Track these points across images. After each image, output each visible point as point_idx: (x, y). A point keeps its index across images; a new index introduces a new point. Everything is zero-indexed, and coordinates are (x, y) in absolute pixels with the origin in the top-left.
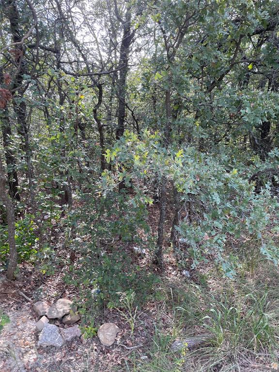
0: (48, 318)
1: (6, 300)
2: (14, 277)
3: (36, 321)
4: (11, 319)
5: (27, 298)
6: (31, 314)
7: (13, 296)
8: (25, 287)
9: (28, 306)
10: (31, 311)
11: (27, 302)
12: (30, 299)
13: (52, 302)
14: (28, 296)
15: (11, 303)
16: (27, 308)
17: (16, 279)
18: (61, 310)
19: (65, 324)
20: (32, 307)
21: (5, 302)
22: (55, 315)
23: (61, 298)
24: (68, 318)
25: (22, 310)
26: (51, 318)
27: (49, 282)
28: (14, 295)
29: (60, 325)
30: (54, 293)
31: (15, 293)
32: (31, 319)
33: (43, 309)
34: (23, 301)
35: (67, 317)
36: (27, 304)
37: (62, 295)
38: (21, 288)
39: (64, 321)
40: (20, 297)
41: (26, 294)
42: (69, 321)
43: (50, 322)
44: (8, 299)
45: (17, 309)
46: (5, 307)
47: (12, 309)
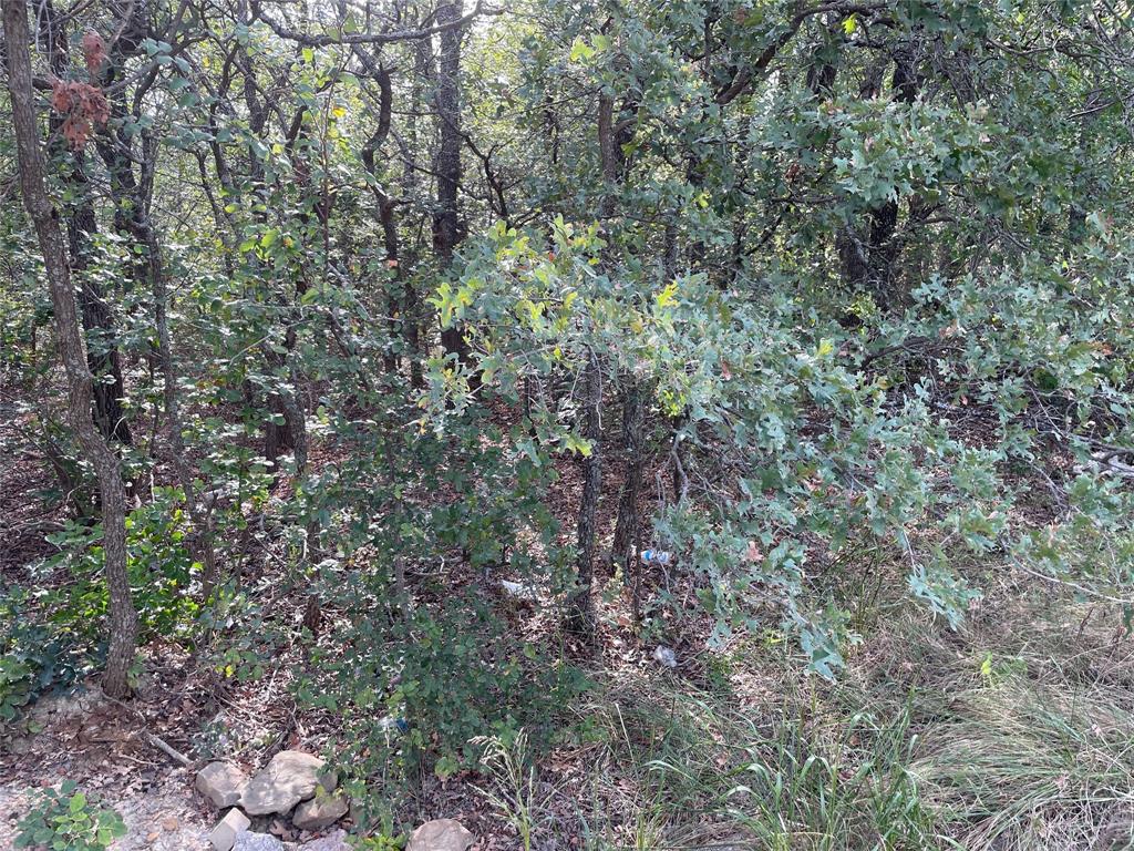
0: (246, 814)
1: (106, 763)
2: (127, 688)
3: (210, 826)
4: (127, 821)
5: (175, 754)
6: (191, 803)
7: (129, 751)
8: (165, 719)
9: (179, 778)
10: (189, 794)
11: (176, 767)
12: (184, 758)
13: (257, 763)
14: (177, 748)
15: (125, 771)
16: (178, 786)
17: (133, 695)
18: (288, 787)
19: (300, 831)
20: (192, 781)
21: (104, 769)
22: (268, 804)
23: (283, 748)
24: (312, 811)
25: (163, 792)
26: (256, 812)
27: (243, 702)
28: (131, 748)
29: (286, 834)
30: (261, 734)
31: (134, 740)
32: (193, 820)
33: (229, 786)
34: (163, 765)
35: (306, 807)
36: (175, 772)
37: (286, 738)
38: (152, 722)
39: (298, 820)
40: (149, 751)
41: (169, 740)
42: (314, 819)
43: (253, 828)
44: (113, 761)
45: (145, 791)
46: (107, 786)
47: (129, 790)
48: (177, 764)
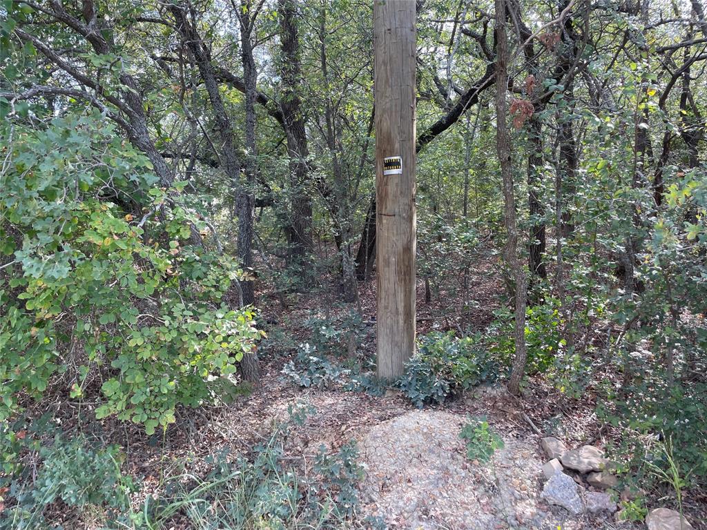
0: (563, 466)
1: (503, 420)
2: (519, 391)
3: (544, 464)
4: (507, 446)
5: (535, 427)
6: (537, 450)
7: (515, 419)
8: (534, 412)
9: (535, 438)
10: (537, 446)
11: (534, 433)
12: (539, 431)
13: (575, 446)
14: (536, 426)
15: (510, 426)
16: (533, 441)
17: (521, 395)
18: (586, 461)
19: (590, 485)
20: (540, 442)
21: (502, 422)
22: (574, 464)
23: (591, 444)
24: (598, 478)
25: (525, 441)
26: (567, 465)
27: (575, 417)
28: (515, 417)
29: (581, 483)
30: (579, 435)
31: (517, 415)
32: (536, 457)
33: (557, 450)
34: (528, 430)
35: (595, 474)
36: (533, 435)
37: (594, 441)
38: (528, 410)
39: (590, 479)
40: (524, 422)
41: (533, 420)
42: (598, 482)
43: (564, 471)
44: (506, 420)
45: (517, 437)
46: (501, 430)
47: (510, 434)
48: (535, 432)
